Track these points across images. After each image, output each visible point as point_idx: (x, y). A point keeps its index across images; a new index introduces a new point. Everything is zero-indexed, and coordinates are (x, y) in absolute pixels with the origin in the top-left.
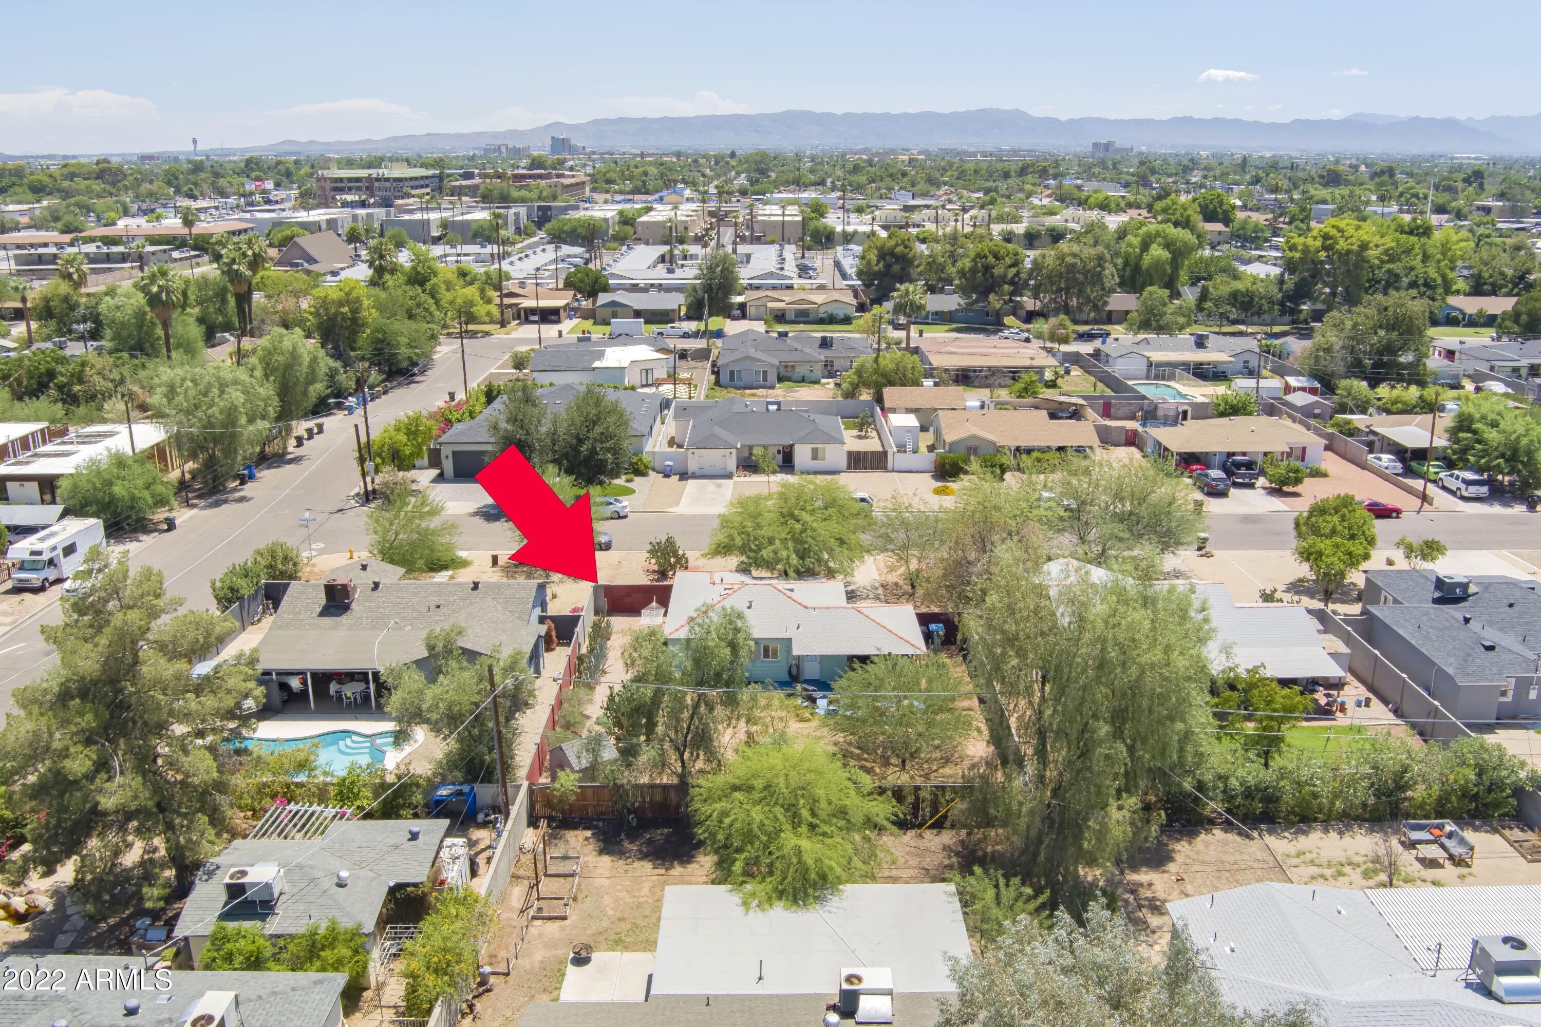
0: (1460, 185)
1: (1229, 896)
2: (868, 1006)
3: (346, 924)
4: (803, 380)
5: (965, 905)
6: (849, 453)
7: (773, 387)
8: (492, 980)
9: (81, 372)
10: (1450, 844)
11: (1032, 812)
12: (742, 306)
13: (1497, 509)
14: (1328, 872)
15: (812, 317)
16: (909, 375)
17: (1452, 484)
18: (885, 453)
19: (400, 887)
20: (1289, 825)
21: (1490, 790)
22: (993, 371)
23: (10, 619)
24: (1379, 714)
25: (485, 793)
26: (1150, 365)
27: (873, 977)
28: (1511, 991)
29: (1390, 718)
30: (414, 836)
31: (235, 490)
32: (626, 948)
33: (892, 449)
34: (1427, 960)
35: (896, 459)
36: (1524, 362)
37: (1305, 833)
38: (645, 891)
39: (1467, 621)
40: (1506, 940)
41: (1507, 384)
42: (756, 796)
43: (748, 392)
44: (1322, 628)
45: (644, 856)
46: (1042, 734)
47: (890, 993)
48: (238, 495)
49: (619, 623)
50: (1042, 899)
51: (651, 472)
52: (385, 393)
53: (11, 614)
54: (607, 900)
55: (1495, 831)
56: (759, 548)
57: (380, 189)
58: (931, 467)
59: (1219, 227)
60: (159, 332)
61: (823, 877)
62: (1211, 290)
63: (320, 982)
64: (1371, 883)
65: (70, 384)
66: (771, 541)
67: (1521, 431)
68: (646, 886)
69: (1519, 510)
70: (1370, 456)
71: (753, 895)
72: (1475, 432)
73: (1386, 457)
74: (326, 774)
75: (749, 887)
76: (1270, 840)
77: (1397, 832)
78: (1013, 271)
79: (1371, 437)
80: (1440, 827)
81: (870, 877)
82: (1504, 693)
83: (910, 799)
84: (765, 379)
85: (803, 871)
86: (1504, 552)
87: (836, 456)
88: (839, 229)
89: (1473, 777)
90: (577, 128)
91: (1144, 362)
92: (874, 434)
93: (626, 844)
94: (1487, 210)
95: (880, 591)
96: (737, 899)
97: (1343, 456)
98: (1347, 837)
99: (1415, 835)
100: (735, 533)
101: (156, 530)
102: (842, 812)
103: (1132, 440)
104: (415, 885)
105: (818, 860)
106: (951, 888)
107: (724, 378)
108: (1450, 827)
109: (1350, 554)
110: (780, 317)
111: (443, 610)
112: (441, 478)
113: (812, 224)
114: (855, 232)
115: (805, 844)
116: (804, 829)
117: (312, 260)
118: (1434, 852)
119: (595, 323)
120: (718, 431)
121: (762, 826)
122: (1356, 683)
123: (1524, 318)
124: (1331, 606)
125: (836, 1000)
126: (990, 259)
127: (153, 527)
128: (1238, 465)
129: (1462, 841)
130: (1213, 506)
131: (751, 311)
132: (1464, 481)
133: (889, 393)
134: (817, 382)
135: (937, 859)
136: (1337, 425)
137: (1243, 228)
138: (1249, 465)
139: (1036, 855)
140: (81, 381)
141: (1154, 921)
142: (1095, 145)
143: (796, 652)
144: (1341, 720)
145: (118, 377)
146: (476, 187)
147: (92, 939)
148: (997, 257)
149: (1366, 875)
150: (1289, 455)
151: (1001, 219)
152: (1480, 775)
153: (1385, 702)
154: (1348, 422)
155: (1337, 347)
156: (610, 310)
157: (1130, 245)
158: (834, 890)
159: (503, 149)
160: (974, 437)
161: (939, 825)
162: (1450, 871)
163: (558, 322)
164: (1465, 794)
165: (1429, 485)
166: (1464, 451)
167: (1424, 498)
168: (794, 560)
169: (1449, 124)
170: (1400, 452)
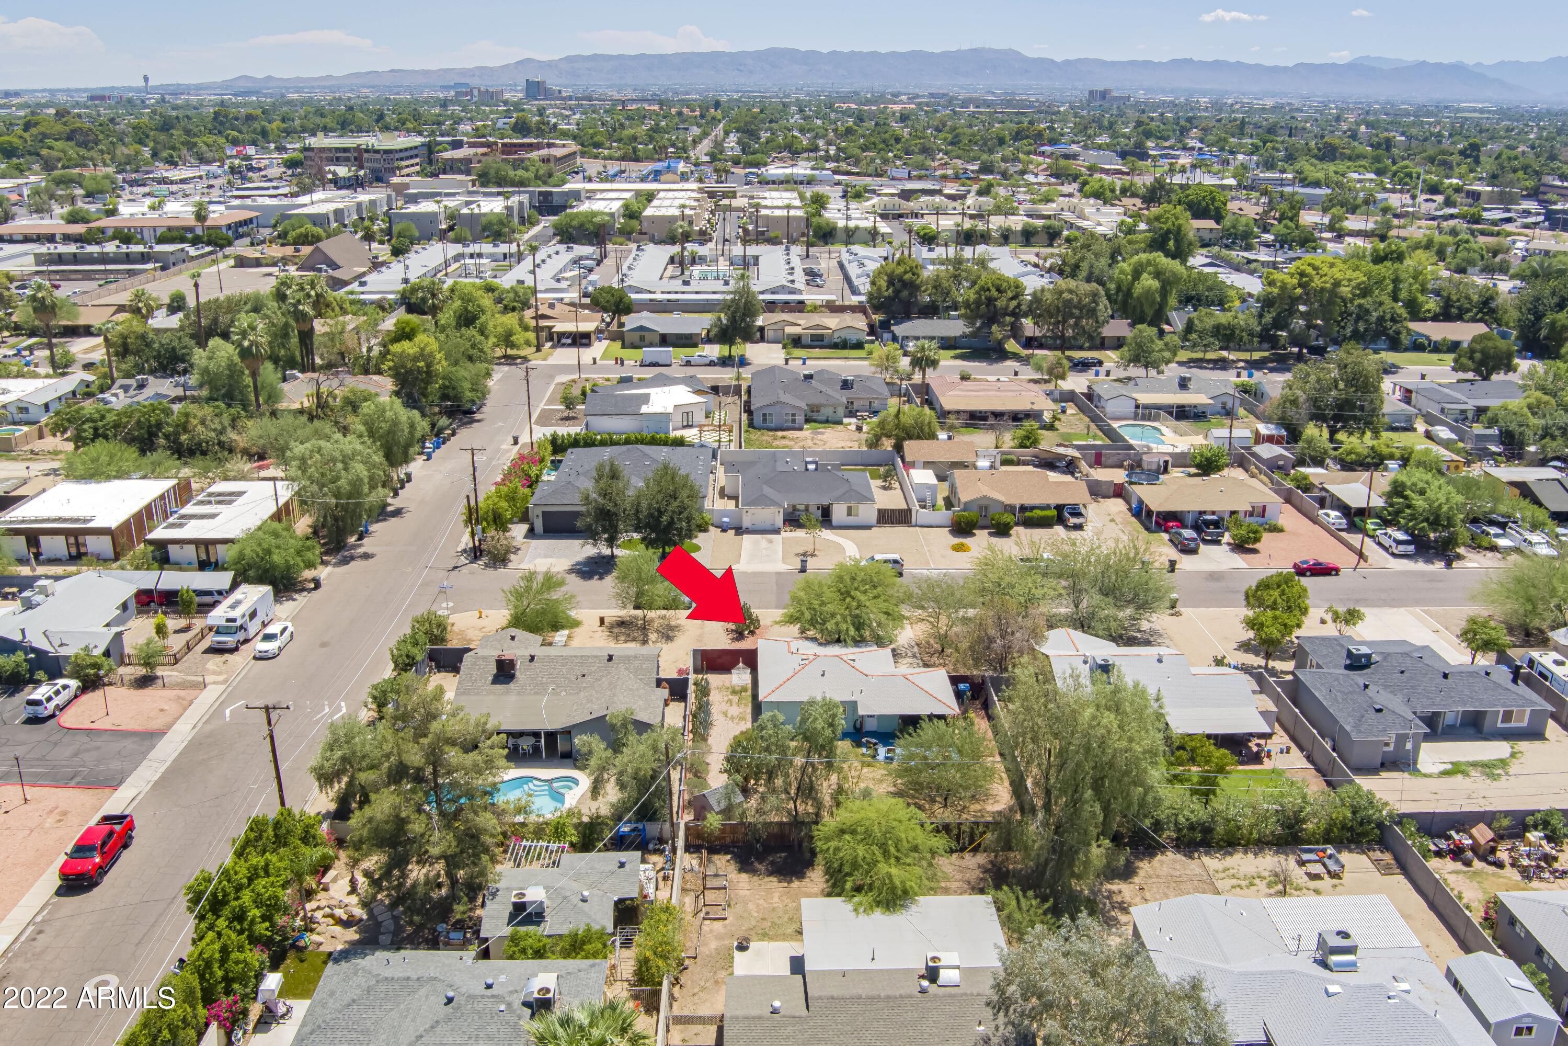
0: (1456, 158)
1: (1175, 903)
2: (946, 976)
3: (596, 927)
4: (827, 421)
5: (998, 910)
6: (879, 511)
7: (801, 429)
8: (687, 962)
9: (187, 422)
10: (1330, 863)
11: (1041, 848)
12: (762, 329)
13: (1420, 566)
14: (1243, 883)
15: (826, 341)
16: (926, 429)
17: (1387, 542)
18: (910, 511)
19: (621, 901)
20: (1221, 848)
21: (1361, 824)
22: (998, 415)
23: (221, 678)
24: (1297, 760)
25: (652, 829)
26: (1137, 407)
27: (947, 958)
28: (1339, 964)
29: (1305, 764)
30: (622, 865)
31: (354, 547)
32: (771, 939)
33: (916, 506)
34: (1293, 946)
35: (921, 515)
36: (1471, 405)
37: (1231, 854)
38: (776, 899)
39: (1366, 686)
40: (1339, 933)
41: (1453, 429)
42: (859, 837)
43: (780, 434)
44: (1257, 688)
45: (770, 874)
46: (1048, 792)
47: (958, 967)
48: (361, 550)
49: (715, 680)
50: (1047, 905)
51: (711, 528)
52: (453, 434)
53: (220, 673)
54: (751, 906)
55: (1364, 852)
56: (824, 622)
57: (369, 160)
58: (949, 523)
59: (1210, 224)
60: (248, 380)
61: (905, 892)
62: (1196, 322)
63: (593, 966)
64: (1272, 891)
65: (177, 434)
66: (833, 615)
67: (1443, 500)
68: (776, 895)
69: (1439, 565)
70: (1321, 512)
71: (860, 904)
72: (1406, 498)
73: (1334, 513)
74: (539, 816)
75: (856, 899)
76: (1206, 859)
77: (1294, 853)
78: (1014, 303)
79: (1324, 494)
80: (1324, 851)
81: (933, 891)
82: (1387, 745)
83: (955, 831)
84: (794, 421)
85: (893, 889)
86: (1417, 610)
87: (867, 513)
88: (841, 224)
89: (1349, 815)
90: (549, 65)
91: (1133, 404)
92: (897, 485)
93: (756, 864)
94: (1475, 196)
95: (916, 649)
96: (850, 907)
97: (1300, 510)
98: (1260, 858)
99: (1306, 857)
100: (804, 608)
101: (303, 590)
102: (915, 849)
103: (1119, 492)
104: (632, 899)
105: (903, 882)
106: (989, 898)
107: (757, 419)
108: (1330, 850)
109: (1285, 625)
110: (797, 342)
111: (588, 678)
112: (531, 533)
113: (815, 220)
114: (857, 228)
115: (894, 871)
116: (892, 860)
117: (335, 266)
118: (1317, 868)
119: (623, 346)
120: (767, 490)
121: (864, 858)
122: (1283, 733)
123: (1478, 356)
124: (1271, 664)
125: (923, 972)
126: (994, 293)
127: (299, 587)
128: (1207, 523)
129: (1337, 861)
130: (1186, 563)
131: (769, 334)
132: (1395, 540)
133: (910, 447)
134: (840, 423)
135: (975, 875)
136: (1295, 479)
137: (1234, 227)
138: (1217, 524)
139: (1043, 873)
140: (186, 430)
141: (1123, 918)
142: (1091, 92)
143: (861, 712)
144: (1268, 764)
145: (219, 427)
146: (467, 161)
147: (404, 939)
148: (999, 290)
149: (1269, 885)
150: (1251, 514)
151: (998, 210)
152: (1354, 813)
153: (1301, 748)
154: (1305, 477)
155: (1301, 400)
156: (638, 334)
157: (1122, 272)
158: (913, 901)
159: (476, 92)
160: (985, 498)
161: (975, 850)
162: (1328, 881)
163: (589, 345)
164: (1344, 827)
165: (1366, 539)
166: (1398, 513)
167: (1361, 555)
168: (852, 631)
169: (1457, 70)
170: (1345, 510)
